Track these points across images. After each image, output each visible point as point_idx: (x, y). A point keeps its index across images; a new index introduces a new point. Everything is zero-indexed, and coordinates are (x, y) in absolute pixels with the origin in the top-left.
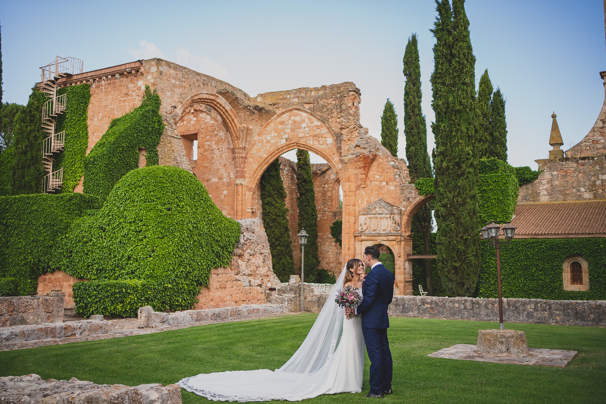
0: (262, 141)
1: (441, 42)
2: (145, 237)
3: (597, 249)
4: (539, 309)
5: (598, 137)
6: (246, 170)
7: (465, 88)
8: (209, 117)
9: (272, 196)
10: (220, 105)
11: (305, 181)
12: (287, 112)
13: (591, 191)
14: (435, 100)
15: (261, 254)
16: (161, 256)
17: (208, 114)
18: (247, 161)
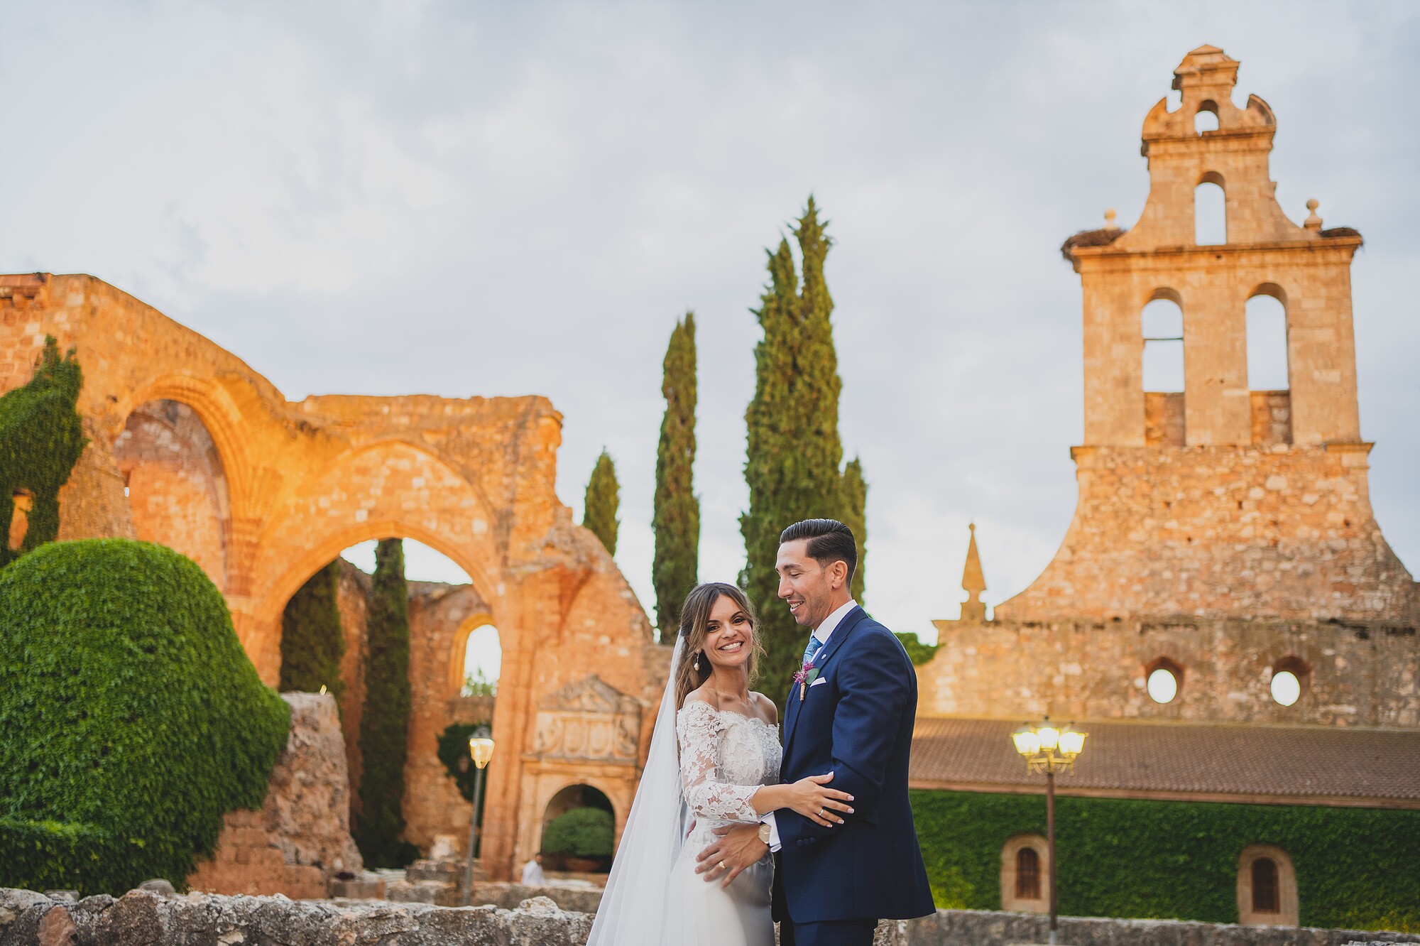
0: (305, 509)
1: (773, 334)
2: (84, 715)
3: (1075, 822)
4: (1015, 933)
5: (1060, 583)
6: (253, 575)
7: (821, 442)
8: (166, 435)
9: (312, 648)
10: (218, 408)
11: (390, 618)
12: (378, 445)
13: (1043, 696)
14: (751, 460)
15: (328, 784)
16: (125, 766)
17: (166, 426)
18: (258, 553)
